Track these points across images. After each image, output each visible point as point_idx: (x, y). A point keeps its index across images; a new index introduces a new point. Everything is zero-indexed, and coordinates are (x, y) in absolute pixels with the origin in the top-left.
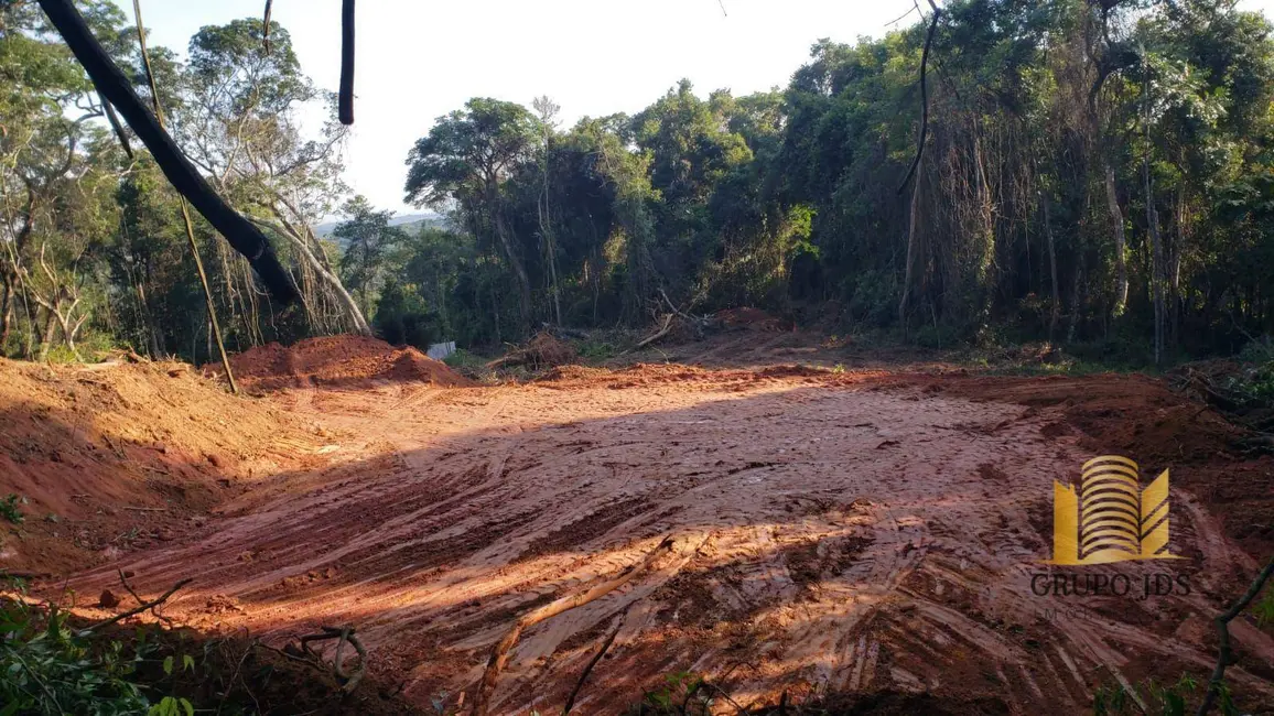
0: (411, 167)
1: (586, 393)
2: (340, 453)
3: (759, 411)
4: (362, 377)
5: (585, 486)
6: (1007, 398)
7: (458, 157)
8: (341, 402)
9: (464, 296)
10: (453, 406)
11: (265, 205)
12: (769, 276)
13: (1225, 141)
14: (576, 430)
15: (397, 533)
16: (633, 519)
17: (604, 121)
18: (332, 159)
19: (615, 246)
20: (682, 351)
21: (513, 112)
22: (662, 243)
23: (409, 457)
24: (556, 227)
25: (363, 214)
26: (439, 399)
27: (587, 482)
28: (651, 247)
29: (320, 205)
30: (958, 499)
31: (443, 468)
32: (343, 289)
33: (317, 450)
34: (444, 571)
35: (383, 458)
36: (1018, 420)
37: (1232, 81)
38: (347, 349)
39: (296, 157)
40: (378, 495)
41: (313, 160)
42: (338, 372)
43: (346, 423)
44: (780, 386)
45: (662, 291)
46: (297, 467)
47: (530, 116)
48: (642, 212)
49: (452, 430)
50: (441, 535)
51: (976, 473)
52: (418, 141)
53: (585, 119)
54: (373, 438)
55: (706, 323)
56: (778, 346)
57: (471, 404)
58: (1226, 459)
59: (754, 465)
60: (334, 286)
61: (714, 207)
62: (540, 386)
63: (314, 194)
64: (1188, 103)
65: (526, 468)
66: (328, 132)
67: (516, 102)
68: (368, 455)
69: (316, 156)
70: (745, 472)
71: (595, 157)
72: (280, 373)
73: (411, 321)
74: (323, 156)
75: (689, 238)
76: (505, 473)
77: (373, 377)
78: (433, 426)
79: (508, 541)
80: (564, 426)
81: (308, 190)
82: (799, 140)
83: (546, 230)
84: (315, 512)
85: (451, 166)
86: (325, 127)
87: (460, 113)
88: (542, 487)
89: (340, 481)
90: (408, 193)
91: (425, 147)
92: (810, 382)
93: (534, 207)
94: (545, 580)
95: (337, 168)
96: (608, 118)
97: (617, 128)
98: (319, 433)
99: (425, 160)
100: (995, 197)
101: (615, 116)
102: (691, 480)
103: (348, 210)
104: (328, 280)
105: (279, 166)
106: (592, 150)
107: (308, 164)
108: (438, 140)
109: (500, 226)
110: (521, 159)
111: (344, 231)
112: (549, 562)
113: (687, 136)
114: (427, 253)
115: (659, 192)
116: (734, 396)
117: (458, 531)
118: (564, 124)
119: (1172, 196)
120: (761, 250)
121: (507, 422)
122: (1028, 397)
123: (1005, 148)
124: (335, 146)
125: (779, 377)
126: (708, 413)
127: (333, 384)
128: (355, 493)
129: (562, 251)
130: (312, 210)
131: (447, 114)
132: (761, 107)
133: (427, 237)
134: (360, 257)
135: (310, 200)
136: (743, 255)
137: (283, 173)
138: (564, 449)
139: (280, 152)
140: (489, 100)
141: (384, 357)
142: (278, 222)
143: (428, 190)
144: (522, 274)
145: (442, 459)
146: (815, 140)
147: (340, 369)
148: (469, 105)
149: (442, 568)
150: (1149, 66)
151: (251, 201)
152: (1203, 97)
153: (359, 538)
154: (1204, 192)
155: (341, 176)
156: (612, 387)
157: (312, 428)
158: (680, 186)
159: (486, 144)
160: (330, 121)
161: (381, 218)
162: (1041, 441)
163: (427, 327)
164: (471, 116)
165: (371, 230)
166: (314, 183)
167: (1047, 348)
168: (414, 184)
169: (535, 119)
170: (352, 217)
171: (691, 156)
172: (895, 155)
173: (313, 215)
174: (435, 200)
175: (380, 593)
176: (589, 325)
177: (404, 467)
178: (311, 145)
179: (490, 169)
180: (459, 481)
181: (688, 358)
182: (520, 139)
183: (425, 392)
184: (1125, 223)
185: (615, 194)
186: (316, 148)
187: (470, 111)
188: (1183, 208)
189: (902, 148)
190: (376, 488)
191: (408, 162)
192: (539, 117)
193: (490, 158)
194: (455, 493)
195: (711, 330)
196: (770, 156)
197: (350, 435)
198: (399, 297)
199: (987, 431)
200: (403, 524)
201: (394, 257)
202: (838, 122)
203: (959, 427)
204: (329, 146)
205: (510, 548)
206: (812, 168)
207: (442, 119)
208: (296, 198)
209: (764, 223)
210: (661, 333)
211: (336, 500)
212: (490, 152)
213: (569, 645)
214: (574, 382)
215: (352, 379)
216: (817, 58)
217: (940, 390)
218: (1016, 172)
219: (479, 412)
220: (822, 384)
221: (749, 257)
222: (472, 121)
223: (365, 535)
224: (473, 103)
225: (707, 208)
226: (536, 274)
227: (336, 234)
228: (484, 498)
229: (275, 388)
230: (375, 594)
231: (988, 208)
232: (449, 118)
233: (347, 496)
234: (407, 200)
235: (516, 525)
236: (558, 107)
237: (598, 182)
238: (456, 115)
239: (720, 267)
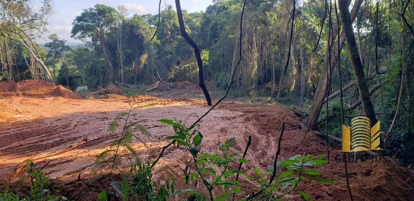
0: (74, 25)
1: (115, 103)
2: (21, 117)
3: (167, 111)
4: (41, 94)
5: (100, 130)
6: (240, 110)
7: (90, 24)
8: (30, 101)
9: (92, 71)
10: (69, 105)
11: (17, 34)
12: (194, 72)
13: (324, 40)
14: (106, 114)
15: (30, 142)
16: (109, 140)
17: (144, 16)
18: (44, 20)
19: (144, 58)
20: (161, 93)
21: (110, 10)
22: (159, 58)
23: (46, 120)
24: (124, 49)
25: (56, 40)
26: (65, 102)
27: (101, 129)
28: (155, 59)
29: (37, 35)
30: (210, 137)
31: (55, 123)
32: (44, 65)
33: (15, 116)
34: (39, 153)
35: (37, 120)
36: (240, 116)
37: (327, 23)
38: (38, 84)
39: (30, 18)
40: (30, 130)
41: (36, 20)
42: (33, 92)
43: (29, 108)
44: (178, 104)
45: (158, 73)
46: (5, 121)
47: (116, 12)
48: (152, 47)
49: (64, 112)
50: (44, 143)
51: (219, 130)
52: (77, 17)
53: (136, 15)
54: (36, 113)
55: (171, 85)
56: (192, 94)
57: (75, 105)
58: (289, 129)
59: (156, 126)
60: (41, 64)
61: (177, 48)
62: (101, 100)
63: (35, 32)
64: (314, 28)
65: (83, 125)
66: (43, 11)
67: (112, 7)
68: (32, 118)
69: (38, 18)
70: (153, 128)
71: (138, 27)
72: (12, 91)
73: (71, 78)
74: (40, 18)
75: (169, 57)
76: (76, 126)
77: (46, 94)
78: (58, 111)
79: (65, 145)
80: (102, 113)
81: (32, 30)
82: (205, 29)
83: (120, 51)
84: (4, 135)
85: (88, 26)
86: (42, 9)
87: (93, 9)
88: (85, 131)
89: (18, 126)
90: (72, 34)
91: (79, 19)
92: (187, 103)
93: (116, 42)
94: (71, 156)
95: (46, 23)
96: (146, 15)
97: (148, 19)
98: (17, 110)
99: (79, 23)
100: (258, 52)
101: (148, 15)
102: (134, 130)
103: (51, 38)
104: (39, 62)
105: (23, 20)
106: (137, 25)
107: (35, 21)
108: (84, 17)
109: (104, 47)
110: (113, 26)
111: (49, 45)
112: (75, 151)
113: (170, 24)
114: (80, 55)
115: (159, 41)
116: (162, 106)
117: (51, 141)
118: (129, 16)
119: (309, 55)
120: (192, 63)
121: (84, 111)
122: (246, 110)
123: (262, 36)
124: (45, 16)
125: (179, 101)
126: (151, 111)
127: (31, 96)
128: (22, 129)
129: (125, 58)
130: (34, 37)
131: (88, 8)
132: (197, 17)
133: (80, 50)
134: (54, 55)
135: (33, 33)
136: (186, 64)
137: (24, 23)
138: (98, 120)
139: (24, 16)
140: (103, 5)
141: (51, 88)
142: (22, 40)
143: (79, 34)
144: (110, 64)
145: (57, 121)
146: (210, 29)
147: (34, 91)
148: (96, 6)
149: (39, 152)
150: (304, 15)
151: (12, 32)
152: (318, 26)
153: (16, 143)
154: (317, 55)
155: (47, 27)
156: (124, 102)
157: (15, 109)
158: (166, 40)
159: (101, 20)
160: (44, 7)
161: (62, 42)
162: (243, 123)
163: (76, 80)
164: (96, 10)
165: (58, 46)
166: (35, 28)
167: (269, 99)
168: (74, 31)
169: (118, 13)
170: (52, 41)
171: (171, 30)
172: (231, 36)
173: (34, 38)
174: (82, 37)
175: (13, 159)
176: (132, 83)
177: (43, 123)
178: (36, 15)
179: (101, 29)
180: (59, 128)
181: (162, 96)
182: (112, 19)
183: (61, 99)
184: (296, 62)
185: (144, 40)
186: (38, 16)
187: (96, 8)
188: (312, 59)
189: (233, 34)
190: (30, 128)
191: (73, 24)
192: (119, 12)
193: (102, 25)
194: (56, 131)
195: (173, 88)
196: (196, 33)
197: (29, 112)
198: (67, 70)
199: (229, 119)
200: (33, 139)
201: (67, 56)
202: (216, 24)
203: (222, 118)
204: (43, 15)
205: (65, 147)
206: (208, 38)
207: (86, 10)
208: (28, 32)
209: (193, 54)
210: (155, 87)
211: (14, 131)
212: (102, 23)
213: (68, 174)
214: (113, 100)
215: (38, 94)
216: (214, 3)
217: (223, 107)
218: (265, 45)
219: (76, 107)
220: (191, 104)
221: (188, 65)
222: (96, 12)
223: (18, 142)
224: (97, 6)
225: (175, 47)
226: (116, 65)
227: (45, 46)
228: (65, 133)
229: (8, 96)
230: (12, 159)
231: (256, 55)
232: (89, 10)
233: (18, 130)
234: (72, 36)
235: (70, 141)
236: (127, 10)
237: (138, 36)
238: (91, 9)
239: (178, 67)
